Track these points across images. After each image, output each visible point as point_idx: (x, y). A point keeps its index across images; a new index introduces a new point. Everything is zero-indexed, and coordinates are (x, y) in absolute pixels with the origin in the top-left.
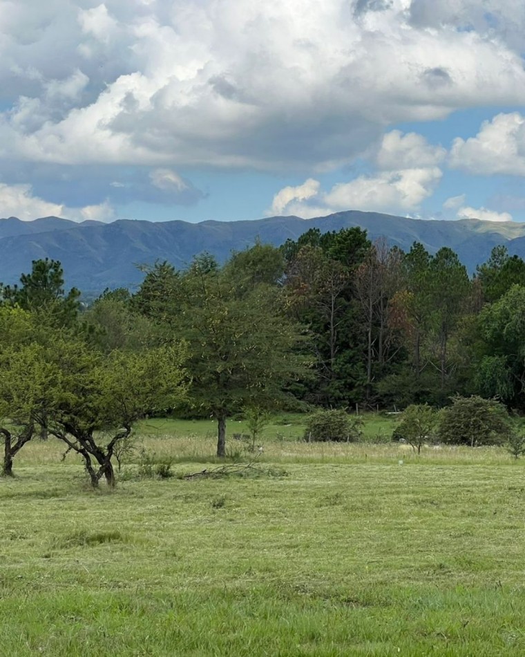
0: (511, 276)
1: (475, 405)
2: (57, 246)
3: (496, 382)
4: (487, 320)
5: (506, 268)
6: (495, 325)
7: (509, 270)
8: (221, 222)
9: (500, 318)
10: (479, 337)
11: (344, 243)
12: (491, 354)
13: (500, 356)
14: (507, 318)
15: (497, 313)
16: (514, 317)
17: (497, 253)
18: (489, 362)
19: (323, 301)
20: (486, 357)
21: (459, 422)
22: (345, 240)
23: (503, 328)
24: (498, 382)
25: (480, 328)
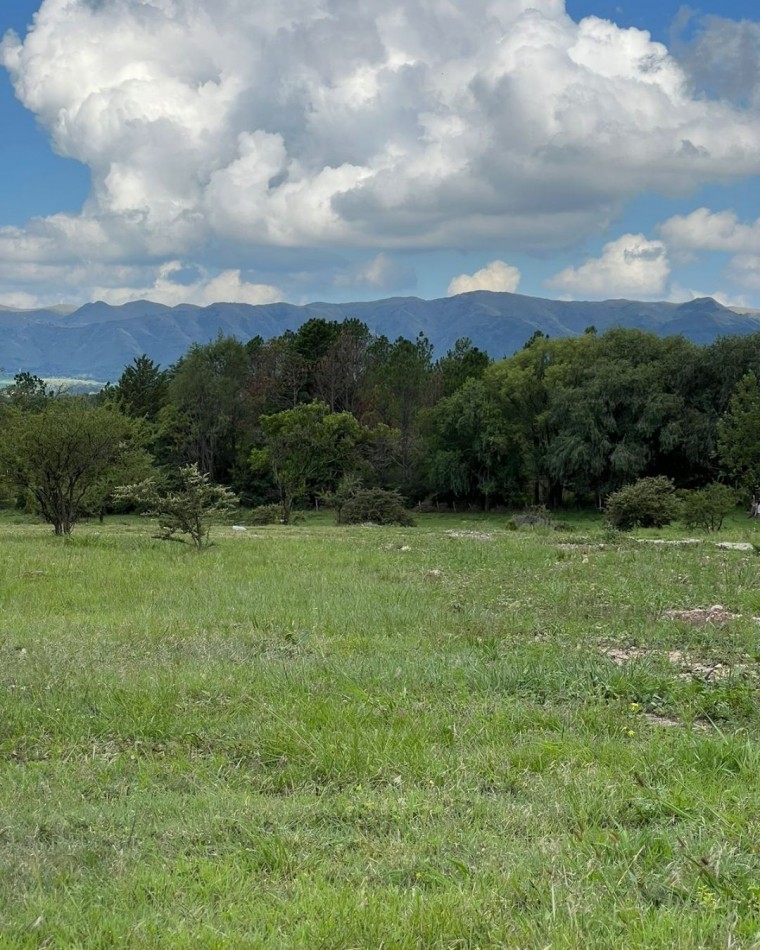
0: (470, 369)
1: (375, 498)
2: (147, 332)
3: (449, 477)
4: (442, 414)
5: (465, 360)
6: (449, 420)
7: (468, 363)
8: (330, 304)
9: (454, 413)
10: (435, 431)
11: (307, 336)
12: (445, 449)
13: (455, 450)
14: (461, 412)
15: (450, 408)
16: (467, 411)
17: (461, 346)
18: (441, 456)
19: (285, 395)
20: (440, 451)
21: (358, 514)
22: (309, 332)
23: (456, 422)
24: (452, 477)
25: (436, 422)
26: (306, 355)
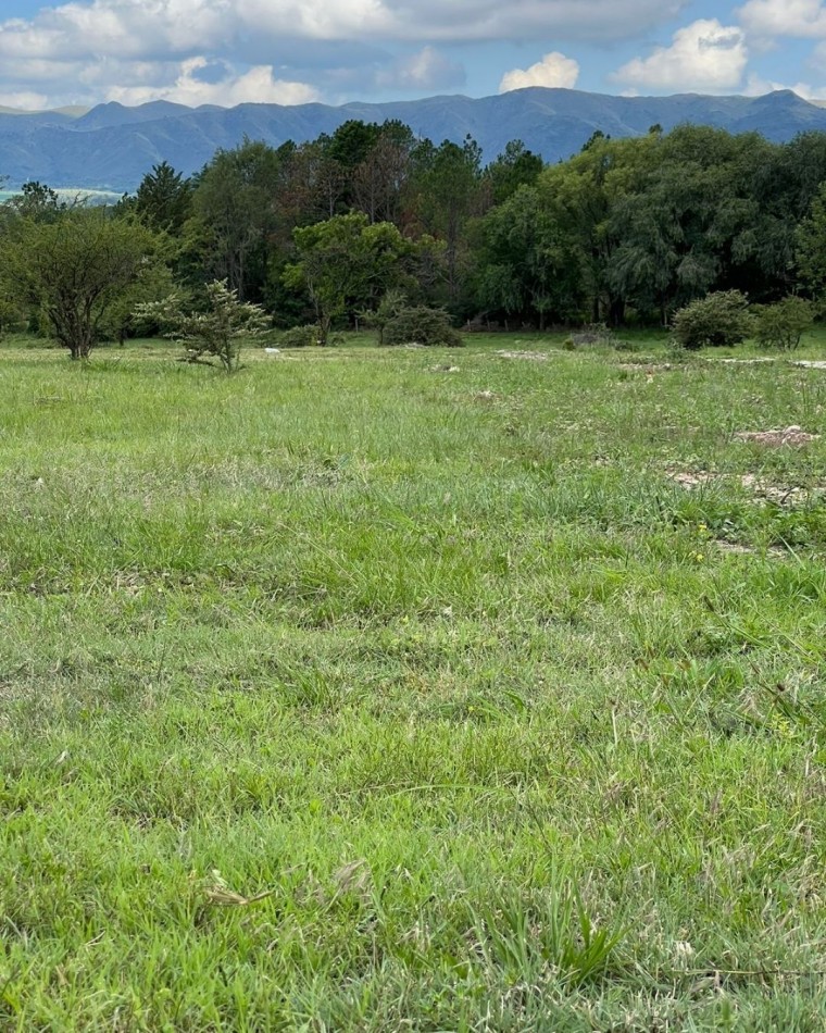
0: (522, 175)
2: (168, 137)
3: (500, 294)
4: (492, 225)
5: (517, 165)
6: (500, 231)
7: (520, 168)
9: (505, 223)
10: (485, 243)
11: (344, 140)
12: (495, 263)
13: (506, 264)
14: (513, 222)
15: (501, 217)
16: (519, 221)
17: (512, 149)
18: (492, 270)
19: (321, 206)
20: (490, 265)
21: (402, 334)
22: (346, 135)
23: (508, 233)
25: (485, 234)
26: (343, 161)
